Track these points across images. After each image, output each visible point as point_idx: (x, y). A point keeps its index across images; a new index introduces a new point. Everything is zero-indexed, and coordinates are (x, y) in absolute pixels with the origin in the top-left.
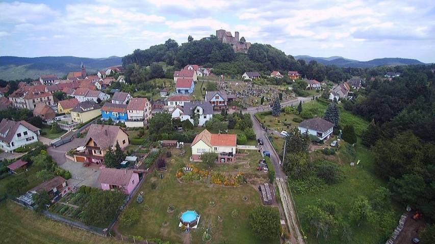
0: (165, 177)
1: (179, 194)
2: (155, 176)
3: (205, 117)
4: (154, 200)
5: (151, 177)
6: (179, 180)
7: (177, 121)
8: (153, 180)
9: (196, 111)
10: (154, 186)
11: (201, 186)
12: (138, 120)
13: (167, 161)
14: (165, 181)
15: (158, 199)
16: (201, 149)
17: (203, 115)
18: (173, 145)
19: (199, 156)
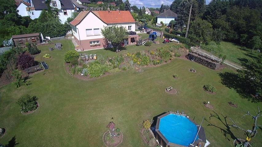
3: (65, 13)
16: (93, 29)
17: (62, 10)
18: (34, 39)
19: (91, 42)
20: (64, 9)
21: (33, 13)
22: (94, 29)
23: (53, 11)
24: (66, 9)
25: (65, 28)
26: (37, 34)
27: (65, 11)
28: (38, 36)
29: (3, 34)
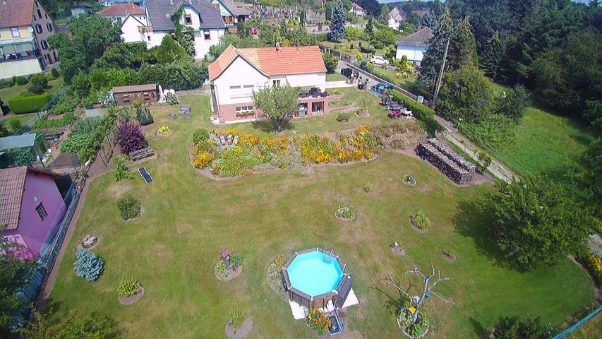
0: (159, 174)
1: (231, 210)
2: (120, 177)
3: (207, 37)
4: (147, 253)
5: (107, 183)
6: (207, 172)
7: (139, 47)
8: (119, 190)
9: (182, 21)
10: (129, 207)
11: (282, 177)
12: (19, 57)
13: (146, 132)
14: (163, 186)
15: (161, 246)
16: (242, 87)
17: (202, 32)
18: (148, 95)
19: (238, 109)
20: (205, 30)
21: (149, 37)
22: (245, 86)
23: (185, 33)
24: (208, 30)
25: (201, 73)
26: (153, 86)
27: (207, 33)
28: (154, 90)
29: (97, 82)
